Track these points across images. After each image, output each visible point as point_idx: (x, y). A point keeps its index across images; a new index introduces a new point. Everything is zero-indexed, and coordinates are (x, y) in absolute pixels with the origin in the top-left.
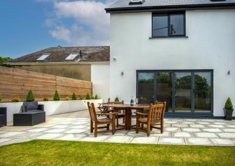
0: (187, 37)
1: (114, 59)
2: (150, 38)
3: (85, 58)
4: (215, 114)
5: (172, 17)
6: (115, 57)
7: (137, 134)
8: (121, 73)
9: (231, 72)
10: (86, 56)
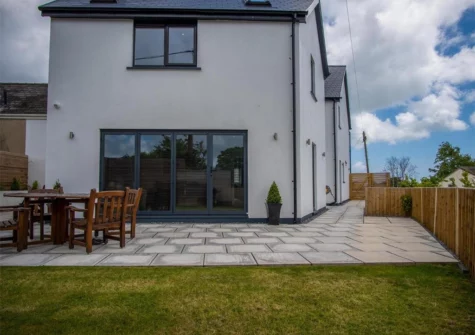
0: (200, 69)
1: (56, 106)
2: (128, 68)
3: (15, 106)
4: (251, 214)
5: (173, 31)
6: (58, 103)
7: (71, 251)
8: (68, 134)
9: (279, 136)
10: (18, 103)
